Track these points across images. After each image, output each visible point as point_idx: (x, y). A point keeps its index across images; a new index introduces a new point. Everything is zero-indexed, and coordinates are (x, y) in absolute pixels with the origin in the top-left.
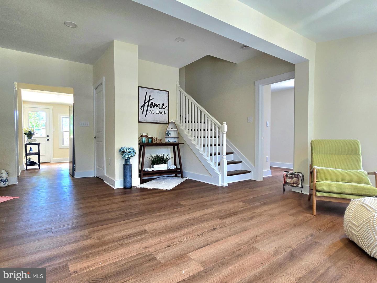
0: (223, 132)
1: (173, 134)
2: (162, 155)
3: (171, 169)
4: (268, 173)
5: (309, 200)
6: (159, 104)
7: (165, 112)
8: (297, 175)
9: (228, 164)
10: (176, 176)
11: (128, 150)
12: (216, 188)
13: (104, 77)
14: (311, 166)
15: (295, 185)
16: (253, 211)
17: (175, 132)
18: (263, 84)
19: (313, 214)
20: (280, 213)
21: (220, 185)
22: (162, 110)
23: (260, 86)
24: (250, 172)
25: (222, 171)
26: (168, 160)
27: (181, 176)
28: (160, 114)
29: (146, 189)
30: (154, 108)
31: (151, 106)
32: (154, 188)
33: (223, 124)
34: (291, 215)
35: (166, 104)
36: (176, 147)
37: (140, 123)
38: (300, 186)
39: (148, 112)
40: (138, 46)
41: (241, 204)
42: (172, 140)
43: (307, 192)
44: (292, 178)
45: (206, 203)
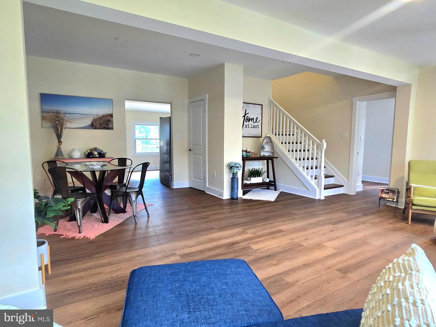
0: (321, 149)
1: (267, 148)
2: (258, 168)
3: (267, 182)
4: (360, 187)
5: (404, 213)
6: (253, 118)
7: (258, 126)
8: (393, 191)
9: (325, 177)
10: (268, 188)
11: (235, 165)
12: (314, 200)
13: (207, 94)
14: (408, 183)
15: (390, 200)
16: (357, 220)
17: (270, 146)
18: (360, 101)
19: (408, 224)
20: (380, 222)
21: (317, 198)
22: (256, 124)
23: (358, 102)
24: (342, 186)
25: (319, 185)
26: (262, 173)
27: (274, 189)
28: (254, 128)
29: (251, 201)
30: (249, 122)
31: (247, 120)
32: (258, 199)
33: (323, 141)
34: (390, 224)
35: (260, 118)
36: (270, 161)
37: (243, 138)
38: (395, 200)
39: (244, 126)
40: (243, 67)
41: (344, 214)
42: (267, 154)
43: (402, 206)
44: (388, 193)
45: (315, 213)
